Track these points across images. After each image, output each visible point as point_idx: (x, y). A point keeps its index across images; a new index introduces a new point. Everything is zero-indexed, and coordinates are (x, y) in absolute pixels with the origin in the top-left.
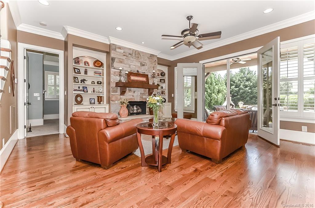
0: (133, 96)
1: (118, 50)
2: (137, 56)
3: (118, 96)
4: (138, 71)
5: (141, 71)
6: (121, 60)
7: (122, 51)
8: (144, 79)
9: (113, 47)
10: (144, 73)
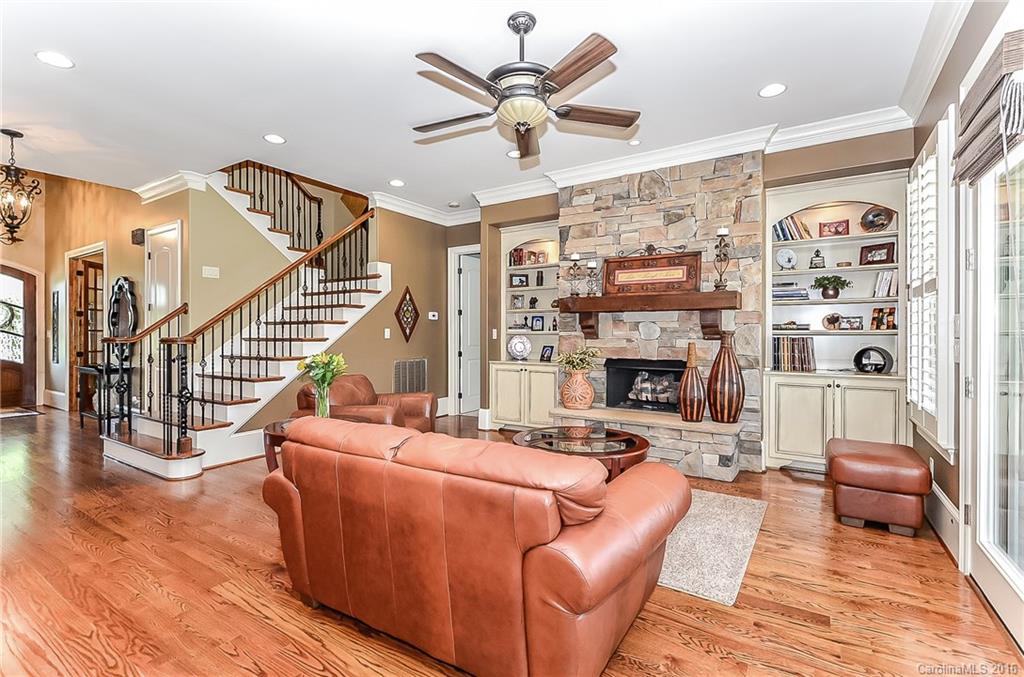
0: (629, 340)
1: (577, 201)
2: (647, 192)
3: (579, 340)
4: (650, 248)
5: (667, 244)
6: (587, 228)
7: (591, 198)
8: (678, 274)
9: (564, 197)
10: (680, 248)
